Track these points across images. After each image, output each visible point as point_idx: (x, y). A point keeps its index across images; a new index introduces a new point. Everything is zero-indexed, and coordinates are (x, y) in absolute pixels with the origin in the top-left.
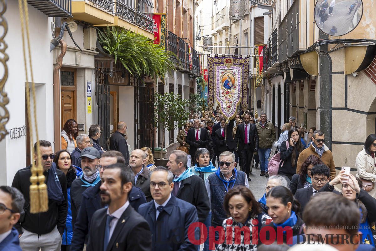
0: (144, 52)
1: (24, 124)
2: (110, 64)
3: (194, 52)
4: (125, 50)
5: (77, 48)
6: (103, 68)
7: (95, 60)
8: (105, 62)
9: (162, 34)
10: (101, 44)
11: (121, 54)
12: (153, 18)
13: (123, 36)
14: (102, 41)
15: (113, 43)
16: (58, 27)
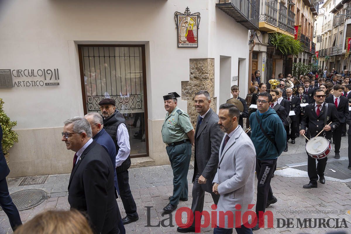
0: (290, 43)
1: (238, 75)
2: (274, 50)
3: (313, 43)
4: (281, 43)
5: (260, 43)
6: (270, 51)
7: (267, 48)
8: (271, 48)
9: (298, 35)
10: (270, 41)
11: (279, 45)
12: (295, 28)
13: (281, 37)
14: (270, 39)
15: (276, 40)
16: (252, 34)
